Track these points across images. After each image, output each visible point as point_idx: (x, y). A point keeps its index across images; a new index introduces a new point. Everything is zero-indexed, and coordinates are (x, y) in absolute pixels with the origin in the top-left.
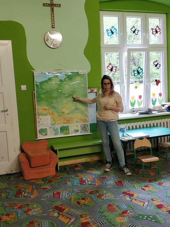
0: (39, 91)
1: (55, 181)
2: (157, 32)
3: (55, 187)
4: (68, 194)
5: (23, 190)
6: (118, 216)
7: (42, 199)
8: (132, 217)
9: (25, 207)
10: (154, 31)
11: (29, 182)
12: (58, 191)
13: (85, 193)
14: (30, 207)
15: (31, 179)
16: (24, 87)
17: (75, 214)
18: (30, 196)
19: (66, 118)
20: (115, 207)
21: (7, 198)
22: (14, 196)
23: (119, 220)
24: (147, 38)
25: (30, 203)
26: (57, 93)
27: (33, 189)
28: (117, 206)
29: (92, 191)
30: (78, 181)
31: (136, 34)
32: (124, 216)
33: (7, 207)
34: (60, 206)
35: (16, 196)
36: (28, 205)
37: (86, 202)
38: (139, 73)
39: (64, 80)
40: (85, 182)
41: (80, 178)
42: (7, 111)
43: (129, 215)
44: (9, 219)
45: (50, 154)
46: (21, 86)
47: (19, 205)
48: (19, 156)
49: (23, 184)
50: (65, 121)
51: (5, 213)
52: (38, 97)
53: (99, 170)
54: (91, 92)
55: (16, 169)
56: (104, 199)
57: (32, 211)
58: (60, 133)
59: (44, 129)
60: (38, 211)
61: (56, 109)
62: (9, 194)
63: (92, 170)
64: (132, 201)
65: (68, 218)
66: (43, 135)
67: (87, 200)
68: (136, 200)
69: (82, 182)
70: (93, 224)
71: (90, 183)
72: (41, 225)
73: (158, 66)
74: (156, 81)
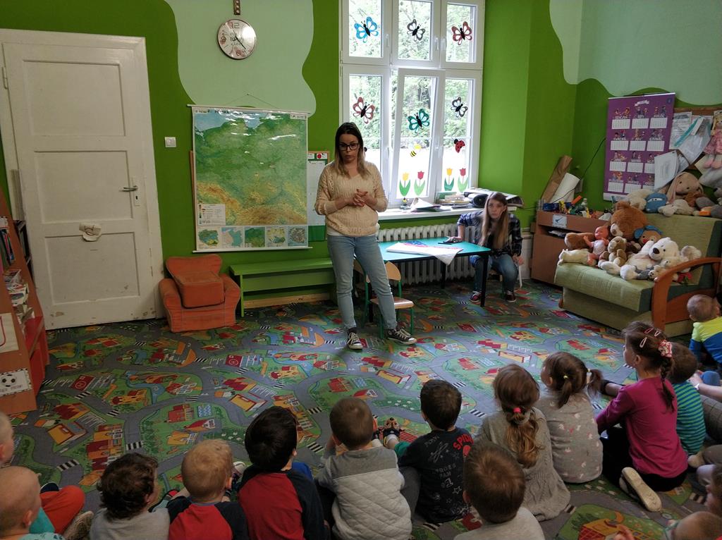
0: (201, 149)
1: (233, 335)
2: (463, 36)
3: (232, 346)
4: (256, 359)
5: (166, 349)
7: (204, 368)
8: (373, 402)
9: (167, 381)
10: (457, 32)
11: (178, 336)
12: (237, 353)
13: (291, 358)
14: (178, 381)
15: (184, 330)
16: (170, 141)
17: (264, 394)
18: (180, 361)
19: (258, 212)
20: (343, 383)
21: (133, 363)
22: (147, 361)
24: (441, 50)
25: (179, 374)
26: (241, 156)
27: (186, 350)
28: (349, 383)
29: (305, 356)
30: (280, 338)
31: (417, 37)
33: (131, 379)
34: (238, 381)
35: (152, 360)
36: (174, 377)
37: (290, 375)
38: (420, 123)
39: (258, 129)
40: (294, 340)
41: (283, 331)
42: (134, 190)
43: (367, 397)
44: (134, 400)
45: (224, 284)
46: (166, 138)
47: (156, 378)
48: (160, 285)
49: (167, 340)
50: (257, 219)
51: (127, 390)
52: (199, 163)
53: (324, 317)
54: (315, 159)
55: (154, 310)
56: (324, 369)
57: (182, 387)
58: (246, 242)
59: (211, 232)
60: (194, 388)
61: (237, 190)
62: (137, 357)
63: (311, 318)
64: (379, 375)
65: (250, 401)
66: (208, 244)
67: (293, 371)
68: (385, 372)
69: (287, 338)
70: (298, 412)
71: (302, 340)
72: (196, 413)
73: (462, 110)
74: (456, 141)
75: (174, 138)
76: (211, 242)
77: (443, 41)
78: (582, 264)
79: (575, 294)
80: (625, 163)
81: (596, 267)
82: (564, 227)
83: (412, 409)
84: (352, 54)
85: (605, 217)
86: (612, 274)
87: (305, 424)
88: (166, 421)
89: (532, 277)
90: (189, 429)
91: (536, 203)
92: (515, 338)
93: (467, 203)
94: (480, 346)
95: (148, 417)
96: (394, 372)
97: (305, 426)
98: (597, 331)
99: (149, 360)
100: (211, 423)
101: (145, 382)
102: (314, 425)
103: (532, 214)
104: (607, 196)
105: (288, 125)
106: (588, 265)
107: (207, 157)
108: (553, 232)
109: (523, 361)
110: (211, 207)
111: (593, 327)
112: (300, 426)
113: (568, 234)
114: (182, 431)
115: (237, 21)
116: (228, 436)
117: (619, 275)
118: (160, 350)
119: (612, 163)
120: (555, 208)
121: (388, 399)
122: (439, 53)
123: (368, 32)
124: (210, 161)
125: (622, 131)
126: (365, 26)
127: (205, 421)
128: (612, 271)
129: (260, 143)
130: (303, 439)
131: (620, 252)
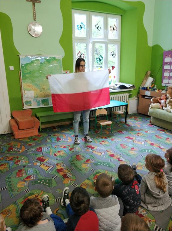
0: (24, 71)
1: (38, 139)
3: (38, 143)
4: (47, 149)
5: (13, 146)
6: (84, 163)
7: (28, 153)
8: (93, 164)
9: (15, 159)
10: (112, 28)
11: (18, 140)
12: (41, 146)
13: (61, 147)
14: (19, 159)
15: (20, 138)
16: (12, 68)
17: (52, 163)
18: (19, 151)
19: (46, 93)
20: (81, 157)
21: (1, 152)
22: (7, 151)
23: (84, 166)
25: (19, 156)
26: (38, 73)
27: (21, 146)
28: (83, 156)
29: (66, 146)
30: (56, 139)
32: (87, 163)
33: (1, 159)
34: (42, 158)
35: (8, 151)
36: (17, 158)
37: (61, 154)
38: (100, 60)
41: (56, 136)
43: (90, 162)
44: (2, 168)
45: (34, 120)
46: (10, 67)
47: (10, 158)
49: (14, 142)
52: (23, 76)
53: (71, 131)
54: (65, 73)
55: (8, 130)
56: (73, 151)
57: (21, 162)
58: (42, 104)
59: (29, 101)
60: (25, 162)
61: (38, 86)
62: (3, 150)
63: (66, 131)
64: (93, 152)
65: (47, 166)
66: (28, 106)
67: (62, 153)
68: (96, 151)
69: (58, 139)
70: (66, 170)
71: (64, 140)
72: (27, 173)
73: (114, 55)
74: (112, 66)
75: (13, 67)
76: (29, 105)
77: (107, 31)
78: (157, 108)
79: (156, 119)
80: (169, 73)
81: (162, 109)
82: (150, 95)
83: (107, 166)
84: (76, 36)
85: (164, 92)
86: (169, 112)
87: (69, 175)
88: (15, 177)
89: (139, 112)
90: (26, 180)
91: (139, 87)
92: (137, 135)
93: (116, 88)
94: (126, 139)
95: (9, 175)
96: (99, 151)
97: (69, 176)
98: (164, 131)
99: (8, 150)
100: (33, 176)
101: (6, 160)
102: (73, 175)
103: (138, 91)
104: (163, 85)
105: (55, 61)
106: (159, 108)
107: (26, 74)
108: (146, 97)
109: (142, 144)
110: (29, 92)
111: (162, 130)
112: (67, 176)
113: (152, 98)
114: (22, 181)
115: (35, 23)
116: (40, 182)
117: (171, 112)
118: (11, 146)
119: (164, 73)
120: (146, 89)
121: (98, 162)
122: (106, 35)
123: (81, 28)
124: (27, 75)
125: (168, 62)
126: (80, 26)
127: (31, 176)
128: (168, 111)
129: (45, 68)
130: (69, 181)
131: (171, 104)
